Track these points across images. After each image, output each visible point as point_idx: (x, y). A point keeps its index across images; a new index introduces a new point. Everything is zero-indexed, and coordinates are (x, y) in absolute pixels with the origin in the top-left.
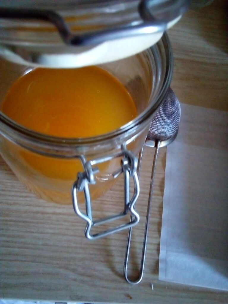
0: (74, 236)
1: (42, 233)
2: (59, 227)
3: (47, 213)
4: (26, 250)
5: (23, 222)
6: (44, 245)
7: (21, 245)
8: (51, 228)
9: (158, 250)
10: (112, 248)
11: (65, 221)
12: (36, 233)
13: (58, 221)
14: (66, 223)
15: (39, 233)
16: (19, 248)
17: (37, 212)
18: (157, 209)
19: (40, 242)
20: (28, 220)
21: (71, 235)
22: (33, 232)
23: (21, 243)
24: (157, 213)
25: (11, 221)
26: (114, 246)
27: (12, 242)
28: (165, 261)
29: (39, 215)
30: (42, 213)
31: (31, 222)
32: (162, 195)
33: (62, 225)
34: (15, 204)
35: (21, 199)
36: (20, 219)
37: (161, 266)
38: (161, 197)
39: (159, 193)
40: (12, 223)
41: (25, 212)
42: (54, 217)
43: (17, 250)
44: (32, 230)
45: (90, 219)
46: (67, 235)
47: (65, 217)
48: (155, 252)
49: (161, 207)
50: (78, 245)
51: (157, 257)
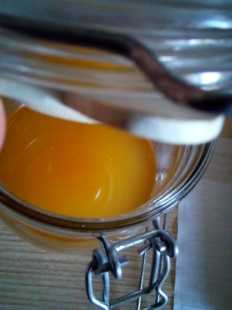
0: (75, 288)
1: (38, 285)
2: (58, 277)
3: (44, 261)
5: (17, 272)
6: (40, 300)
7: (13, 301)
8: (48, 280)
11: (65, 270)
12: (31, 285)
13: (57, 270)
14: (67, 273)
15: (34, 285)
16: (11, 304)
17: (33, 260)
19: (36, 297)
20: (22, 269)
21: (72, 288)
22: (27, 285)
23: (13, 298)
25: (2, 271)
27: (3, 297)
29: (35, 264)
30: (39, 261)
31: (25, 272)
32: (176, 238)
33: (61, 275)
34: (7, 250)
35: (15, 243)
36: (13, 269)
40: (2, 273)
41: (19, 260)
42: (52, 266)
44: (27, 282)
46: (66, 287)
47: (66, 265)
50: (80, 300)
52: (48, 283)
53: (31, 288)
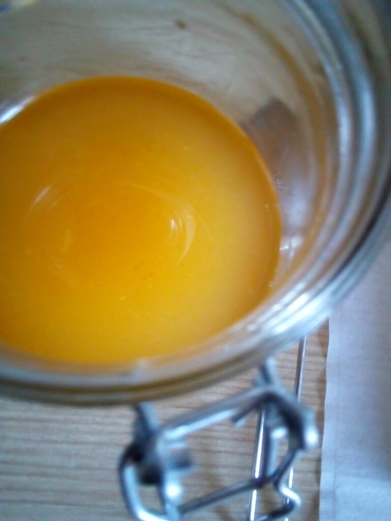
1: (75, 443)
2: (110, 428)
4: (44, 479)
5: (36, 421)
6: (78, 468)
7: (32, 470)
8: (92, 433)
9: (318, 472)
10: (222, 471)
12: (62, 442)
15: (69, 443)
16: (29, 475)
18: (313, 385)
19: (73, 463)
22: (56, 442)
23: (32, 464)
24: (315, 393)
25: (10, 419)
26: (225, 467)
27: (16, 463)
28: (333, 495)
31: (51, 421)
32: (325, 355)
33: (115, 424)
37: (323, 505)
38: (321, 359)
39: (318, 349)
40: (11, 423)
43: (24, 480)
44: (55, 437)
48: (311, 476)
49: (322, 381)
51: (315, 488)
52: (92, 438)
53: (64, 447)
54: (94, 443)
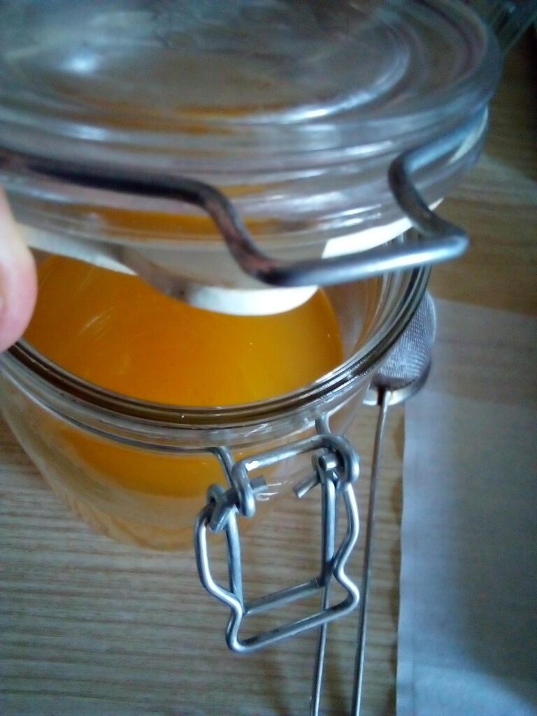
0: (186, 627)
1: (107, 621)
2: (149, 604)
3: (119, 571)
4: (66, 665)
5: (61, 594)
6: (110, 651)
7: (55, 653)
8: (128, 609)
9: (393, 661)
10: (281, 658)
11: (164, 590)
12: (91, 621)
13: (146, 590)
14: (166, 596)
15: (100, 621)
16: (51, 660)
17: (96, 569)
18: (387, 557)
19: (104, 645)
20: (71, 588)
21: (178, 627)
22: (84, 620)
23: (54, 647)
24: (388, 566)
25: (29, 591)
26: (285, 653)
27: (34, 645)
28: (412, 689)
29: (100, 576)
30: (108, 570)
31: (79, 594)
33: (155, 599)
34: (41, 548)
35: (56, 535)
36: (53, 587)
37: (401, 701)
39: (391, 515)
40: (31, 596)
41: (66, 569)
42: (136, 581)
43: (45, 665)
44: (83, 615)
45: (238, 600)
46: (165, 626)
47: (165, 580)
48: (386, 666)
49: (396, 553)
50: (196, 652)
51: (390, 680)
52: (127, 616)
53: (92, 625)
54: (129, 622)
